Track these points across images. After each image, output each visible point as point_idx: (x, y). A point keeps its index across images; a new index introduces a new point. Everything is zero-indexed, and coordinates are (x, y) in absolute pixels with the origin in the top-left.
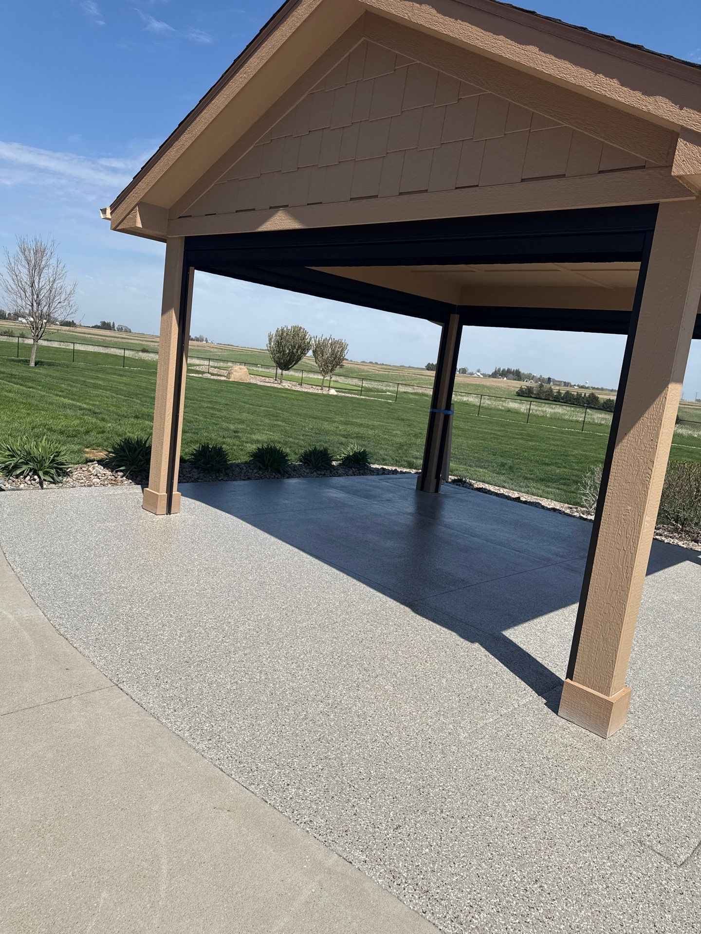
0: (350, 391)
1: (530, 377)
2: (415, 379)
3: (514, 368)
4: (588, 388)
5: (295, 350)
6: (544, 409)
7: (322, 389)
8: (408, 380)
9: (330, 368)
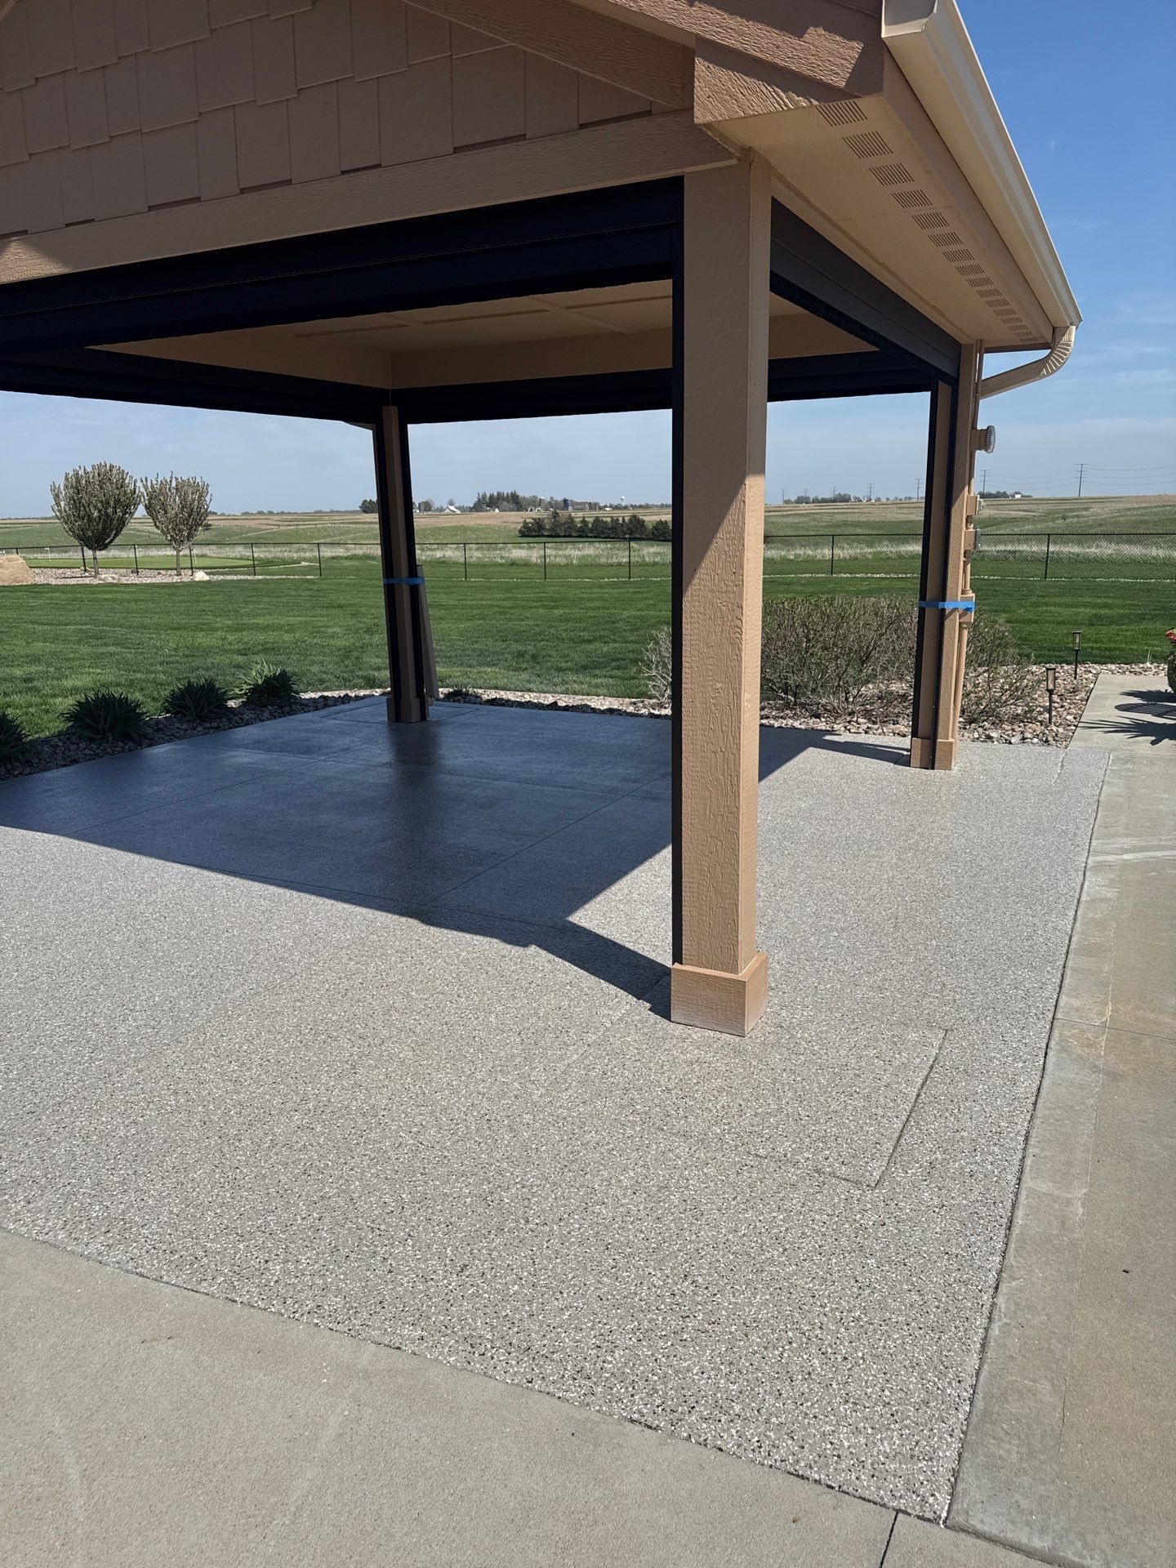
0: (233, 570)
1: (535, 502)
2: (347, 532)
3: (507, 490)
4: (626, 508)
5: (110, 510)
6: (567, 552)
7: (179, 574)
8: (335, 536)
9: (185, 533)
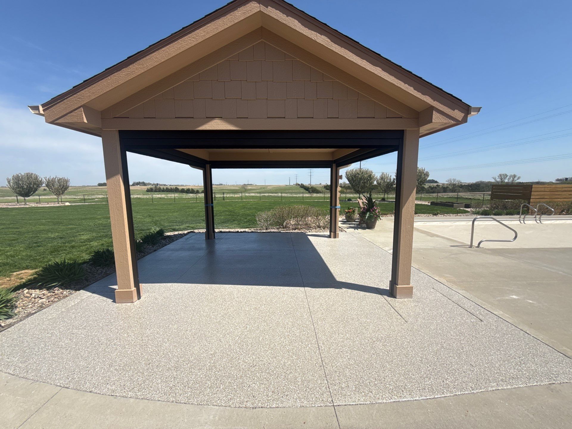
0: (74, 202)
1: (149, 184)
2: (94, 191)
3: (141, 181)
4: (173, 185)
5: (32, 186)
7: (58, 203)
9: (61, 192)
